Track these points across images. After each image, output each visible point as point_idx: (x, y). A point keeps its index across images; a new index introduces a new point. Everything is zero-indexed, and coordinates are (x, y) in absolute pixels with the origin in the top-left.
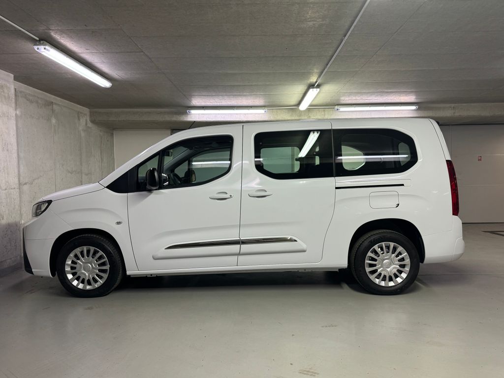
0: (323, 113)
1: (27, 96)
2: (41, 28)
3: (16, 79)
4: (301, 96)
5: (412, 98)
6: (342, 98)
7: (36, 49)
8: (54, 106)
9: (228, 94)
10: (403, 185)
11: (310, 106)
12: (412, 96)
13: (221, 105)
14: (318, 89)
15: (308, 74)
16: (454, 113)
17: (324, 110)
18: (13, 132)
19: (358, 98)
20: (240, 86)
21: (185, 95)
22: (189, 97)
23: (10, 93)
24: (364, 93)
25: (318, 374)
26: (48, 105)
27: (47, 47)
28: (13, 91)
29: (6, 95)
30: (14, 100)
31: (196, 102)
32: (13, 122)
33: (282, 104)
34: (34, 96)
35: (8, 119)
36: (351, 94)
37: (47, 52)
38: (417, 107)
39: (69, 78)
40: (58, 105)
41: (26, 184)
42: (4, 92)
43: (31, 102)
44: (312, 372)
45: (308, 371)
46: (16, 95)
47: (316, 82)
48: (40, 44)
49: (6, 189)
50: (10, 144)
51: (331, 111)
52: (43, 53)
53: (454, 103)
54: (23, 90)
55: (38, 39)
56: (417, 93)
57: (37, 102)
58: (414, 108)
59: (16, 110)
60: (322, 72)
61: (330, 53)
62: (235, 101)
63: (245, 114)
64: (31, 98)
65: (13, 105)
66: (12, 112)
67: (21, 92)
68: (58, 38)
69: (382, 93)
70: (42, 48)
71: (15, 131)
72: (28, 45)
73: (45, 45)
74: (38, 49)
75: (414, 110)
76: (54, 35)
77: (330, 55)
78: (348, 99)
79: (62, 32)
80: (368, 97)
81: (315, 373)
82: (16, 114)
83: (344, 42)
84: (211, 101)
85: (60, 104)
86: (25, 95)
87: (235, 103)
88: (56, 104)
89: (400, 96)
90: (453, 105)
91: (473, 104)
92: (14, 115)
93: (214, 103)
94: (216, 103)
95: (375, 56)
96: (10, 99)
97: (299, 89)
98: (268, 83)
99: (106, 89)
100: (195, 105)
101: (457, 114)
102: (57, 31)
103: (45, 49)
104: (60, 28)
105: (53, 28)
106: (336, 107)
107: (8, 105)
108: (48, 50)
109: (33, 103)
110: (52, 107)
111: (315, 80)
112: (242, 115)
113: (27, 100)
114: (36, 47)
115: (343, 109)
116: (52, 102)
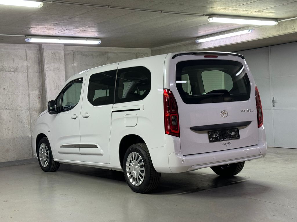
10: (139, 109)
23: (60, 56)
26: (103, 55)
29: (58, 58)
32: (63, 73)
35: (59, 71)
40: (114, 52)
42: (55, 56)
43: (86, 56)
50: (61, 85)
57: (92, 55)
63: (240, 35)
64: (86, 53)
66: (62, 66)
67: (78, 52)
70: (27, 40)
86: (82, 53)
88: (110, 52)
96: (61, 59)
103: (29, 40)
110: (108, 55)
112: (238, 37)
116: (107, 52)
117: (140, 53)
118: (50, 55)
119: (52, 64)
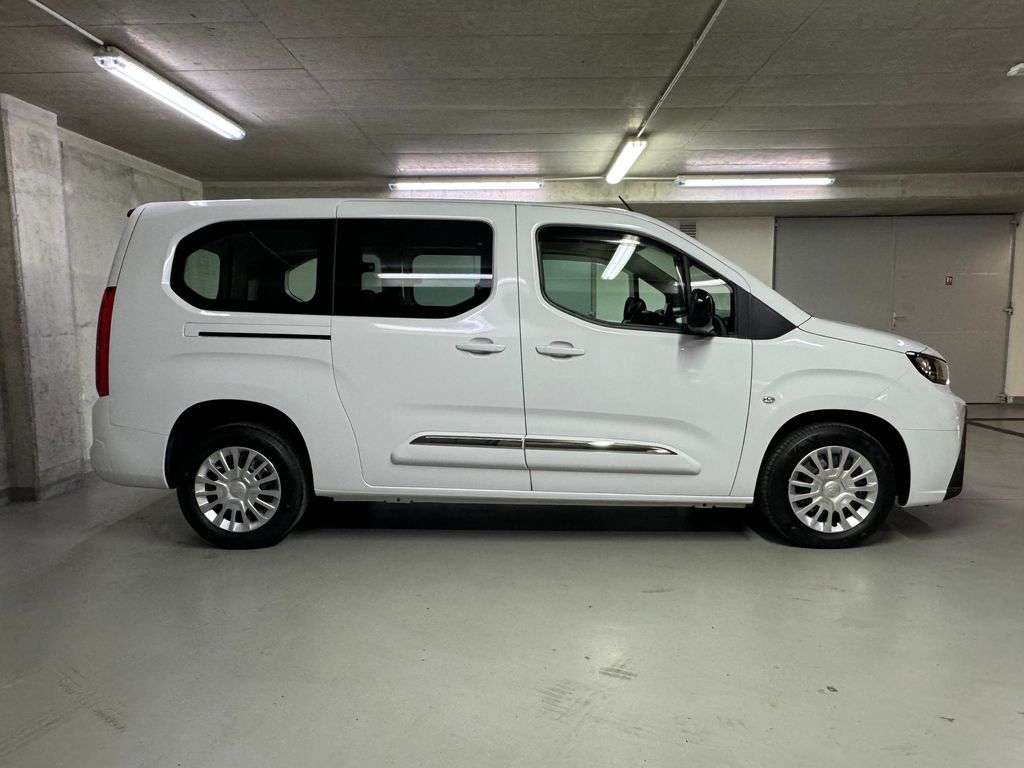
0: (653, 190)
1: (84, 156)
2: (107, 22)
3: (62, 122)
4: (611, 155)
5: (823, 162)
6: (690, 162)
7: (99, 64)
8: (136, 176)
9: (468, 151)
11: (628, 175)
12: (824, 157)
13: (454, 173)
14: (644, 143)
15: (623, 114)
16: (903, 192)
17: (655, 185)
18: (59, 227)
19: (720, 162)
20: (489, 135)
21: (383, 154)
22: (393, 157)
23: (51, 151)
24: (733, 151)
25: (636, 675)
26: (124, 175)
27: (120, 59)
28: (56, 147)
30: (59, 166)
31: (405, 166)
32: (59, 207)
33: (574, 170)
34: (97, 156)
35: (48, 201)
36: (705, 153)
37: (120, 68)
38: (834, 180)
39: (163, 121)
40: (145, 174)
41: (86, 325)
42: (38, 147)
43: (92, 168)
44: (625, 673)
45: (618, 671)
46: (63, 156)
47: (640, 129)
48: (106, 53)
49: (50, 335)
50: (55, 249)
51: (668, 187)
52: (112, 72)
53: (905, 173)
54: (74, 145)
55: (102, 43)
56: (833, 152)
57: (103, 168)
58: (827, 181)
59: (63, 183)
60: (651, 110)
61: (668, 72)
62: (482, 165)
63: (501, 191)
64: (91, 160)
65: (59, 174)
66: (56, 187)
67: (71, 148)
68: (141, 41)
69: (766, 152)
70: (109, 60)
71: (63, 225)
72: (84, 56)
73: (117, 55)
74: (102, 62)
75: (828, 186)
76: (133, 36)
77: (667, 75)
78: (700, 162)
79: (148, 29)
80: (738, 160)
81: (630, 674)
82: (64, 192)
83: (695, 49)
84: (435, 165)
85: (147, 172)
86: (80, 154)
87: (483, 169)
88: (139, 172)
89: (800, 158)
90: (902, 177)
91: (940, 175)
92: (60, 192)
93: (440, 170)
94: (444, 170)
95: (754, 77)
96: (52, 162)
97: (607, 142)
98: (544, 130)
99: (233, 143)
100: (404, 174)
101: (908, 195)
102: (137, 27)
103: (116, 62)
104: (142, 21)
105: (130, 22)
106: (678, 179)
107: (47, 173)
108: (121, 65)
109: (94, 169)
110: (133, 179)
111: (637, 126)
112: (495, 193)
113: (84, 164)
114: (98, 60)
115: (690, 182)
116: (131, 169)
117: (187, 189)
118: (26, 142)
119: (31, 173)
